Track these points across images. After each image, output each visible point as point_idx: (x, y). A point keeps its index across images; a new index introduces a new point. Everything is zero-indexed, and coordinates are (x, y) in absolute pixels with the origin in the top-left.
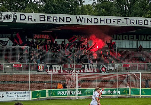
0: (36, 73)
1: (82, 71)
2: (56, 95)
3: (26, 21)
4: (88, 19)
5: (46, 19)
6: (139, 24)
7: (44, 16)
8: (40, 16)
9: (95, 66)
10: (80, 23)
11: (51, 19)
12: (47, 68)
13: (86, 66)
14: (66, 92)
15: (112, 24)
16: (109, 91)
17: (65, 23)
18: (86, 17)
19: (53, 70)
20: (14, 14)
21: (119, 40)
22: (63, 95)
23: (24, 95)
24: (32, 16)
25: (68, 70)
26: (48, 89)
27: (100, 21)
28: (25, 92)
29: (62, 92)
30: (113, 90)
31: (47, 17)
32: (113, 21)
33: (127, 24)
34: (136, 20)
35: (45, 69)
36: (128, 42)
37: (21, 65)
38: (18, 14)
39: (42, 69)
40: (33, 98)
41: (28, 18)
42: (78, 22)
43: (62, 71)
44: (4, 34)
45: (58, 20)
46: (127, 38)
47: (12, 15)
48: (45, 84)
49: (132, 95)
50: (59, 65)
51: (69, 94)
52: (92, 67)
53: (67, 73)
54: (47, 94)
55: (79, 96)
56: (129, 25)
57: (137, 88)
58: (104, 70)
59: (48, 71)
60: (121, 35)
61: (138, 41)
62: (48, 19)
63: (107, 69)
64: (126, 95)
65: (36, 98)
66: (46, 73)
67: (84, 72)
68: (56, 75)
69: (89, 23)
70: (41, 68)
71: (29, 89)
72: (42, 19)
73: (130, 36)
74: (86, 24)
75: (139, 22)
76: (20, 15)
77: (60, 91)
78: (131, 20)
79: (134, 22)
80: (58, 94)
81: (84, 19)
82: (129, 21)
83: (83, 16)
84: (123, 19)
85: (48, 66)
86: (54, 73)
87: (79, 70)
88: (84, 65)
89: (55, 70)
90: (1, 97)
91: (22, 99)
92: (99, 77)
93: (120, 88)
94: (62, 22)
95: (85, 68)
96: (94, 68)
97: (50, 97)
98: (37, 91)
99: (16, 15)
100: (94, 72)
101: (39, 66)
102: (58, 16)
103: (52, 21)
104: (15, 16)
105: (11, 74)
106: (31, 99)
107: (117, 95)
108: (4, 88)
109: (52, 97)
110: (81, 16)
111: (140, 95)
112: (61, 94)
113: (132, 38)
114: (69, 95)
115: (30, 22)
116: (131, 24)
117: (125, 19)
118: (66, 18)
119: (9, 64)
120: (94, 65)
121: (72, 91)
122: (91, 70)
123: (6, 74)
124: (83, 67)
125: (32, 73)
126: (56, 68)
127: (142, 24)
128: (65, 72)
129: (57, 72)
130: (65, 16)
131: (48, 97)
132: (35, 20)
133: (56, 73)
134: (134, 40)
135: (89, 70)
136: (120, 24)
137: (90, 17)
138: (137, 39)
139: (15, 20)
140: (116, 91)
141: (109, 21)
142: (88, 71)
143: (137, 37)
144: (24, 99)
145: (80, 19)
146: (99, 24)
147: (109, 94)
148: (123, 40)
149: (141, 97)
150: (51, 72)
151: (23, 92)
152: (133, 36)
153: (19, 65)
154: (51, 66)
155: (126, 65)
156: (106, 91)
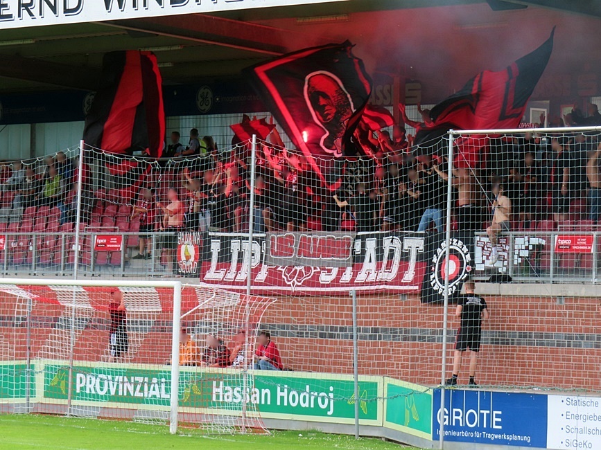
1: (347, 274)
9: (416, 245)
13: (371, 245)
17: (62, 19)
19: (229, 268)
39: (192, 259)
43: (262, 275)
51: (117, 391)
52: (398, 255)
53: (279, 283)
59: (211, 274)
70: (188, 258)
80: (78, 391)
85: (215, 247)
88: (363, 238)
89: (239, 268)
95: (367, 259)
96: (405, 257)
101: (180, 249)
103: (15, 14)
112: (88, 391)
120: (408, 243)
124: (358, 248)
129: (243, 276)
135: (379, 267)
150: (222, 274)
154: (226, 243)
155: (574, 240)
156: (268, 391)
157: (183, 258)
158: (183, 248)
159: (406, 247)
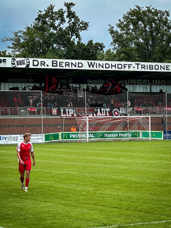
0: (50, 117)
1: (95, 115)
2: (69, 138)
3: (39, 67)
4: (99, 64)
5: (58, 64)
6: (150, 69)
7: (56, 61)
8: (53, 61)
9: (108, 110)
10: (91, 68)
11: (64, 65)
12: (61, 112)
13: (99, 110)
14: (78, 135)
15: (123, 69)
16: (120, 134)
17: (77, 68)
18: (97, 62)
19: (66, 114)
20: (27, 60)
21: (133, 84)
22: (76, 138)
23: (37, 137)
24: (44, 62)
25: (81, 114)
26: (61, 133)
27: (112, 66)
28: (38, 135)
29: (74, 135)
30: (124, 133)
31: (60, 62)
32: (124, 66)
33: (138, 69)
34: (147, 65)
35: (59, 113)
36: (142, 86)
37: (35, 109)
38: (31, 60)
39: (56, 113)
40: (46, 141)
41: (41, 64)
42: (89, 67)
43: (75, 115)
44: (20, 79)
45: (70, 66)
46: (141, 83)
47: (25, 60)
48: (59, 127)
49: (142, 138)
50: (72, 109)
51: (81, 136)
52: (104, 111)
53: (80, 116)
54: (60, 137)
55: (90, 139)
56: (140, 70)
57: (147, 131)
58: (116, 113)
59: (62, 115)
60: (135, 80)
61: (152, 86)
62: (60, 64)
63: (119, 113)
64: (136, 138)
65: (49, 141)
66: (59, 117)
67: (97, 116)
68: (70, 118)
69: (101, 69)
70: (55, 112)
71: (42, 132)
72: (54, 65)
73: (143, 80)
74: (98, 69)
75: (150, 67)
76: (33, 60)
77: (72, 134)
78: (142, 65)
79: (145, 67)
80: (71, 137)
81: (96, 64)
82: (140, 66)
83: (95, 61)
84: (134, 64)
85: (62, 110)
86: (68, 117)
87: (92, 114)
88: (97, 109)
89: (69, 114)
90: (15, 140)
91: (35, 141)
92: (110, 121)
93: (131, 131)
94: (74, 68)
95: (98, 112)
96: (106, 112)
97: (62, 140)
98: (50, 134)
99: (29, 60)
100: (106, 115)
101: (52, 111)
102: (70, 61)
103: (64, 66)
104: (28, 62)
105: (26, 117)
106: (44, 142)
107: (128, 138)
108: (19, 132)
109: (64, 140)
110: (93, 62)
111: (150, 138)
112: (73, 137)
113: (146, 82)
114: (81, 138)
115: (43, 67)
116: (142, 69)
117: (136, 64)
118: (78, 63)
119: (24, 109)
120: (106, 109)
121: (84, 134)
122: (104, 113)
123: (21, 118)
124: (96, 110)
125: (45, 117)
126: (70, 112)
127: (153, 69)
128: (78, 116)
129: (71, 116)
130: (77, 61)
131: (61, 140)
132: (47, 65)
133: (69, 117)
134: (148, 85)
135: (101, 113)
136: (131, 69)
137: (101, 62)
138: (151, 84)
139: (28, 65)
140: (127, 134)
141: (120, 66)
142: (101, 115)
143: (151, 82)
144: (37, 142)
145: (92, 64)
146: (110, 69)
147: (120, 137)
148: (137, 84)
149: (150, 140)
150: (65, 115)
151: (36, 135)
152: (147, 80)
153: (34, 109)
154: (64, 110)
155: (138, 109)
156: (117, 134)
157: (53, 112)
158: (53, 111)
159: (106, 110)
